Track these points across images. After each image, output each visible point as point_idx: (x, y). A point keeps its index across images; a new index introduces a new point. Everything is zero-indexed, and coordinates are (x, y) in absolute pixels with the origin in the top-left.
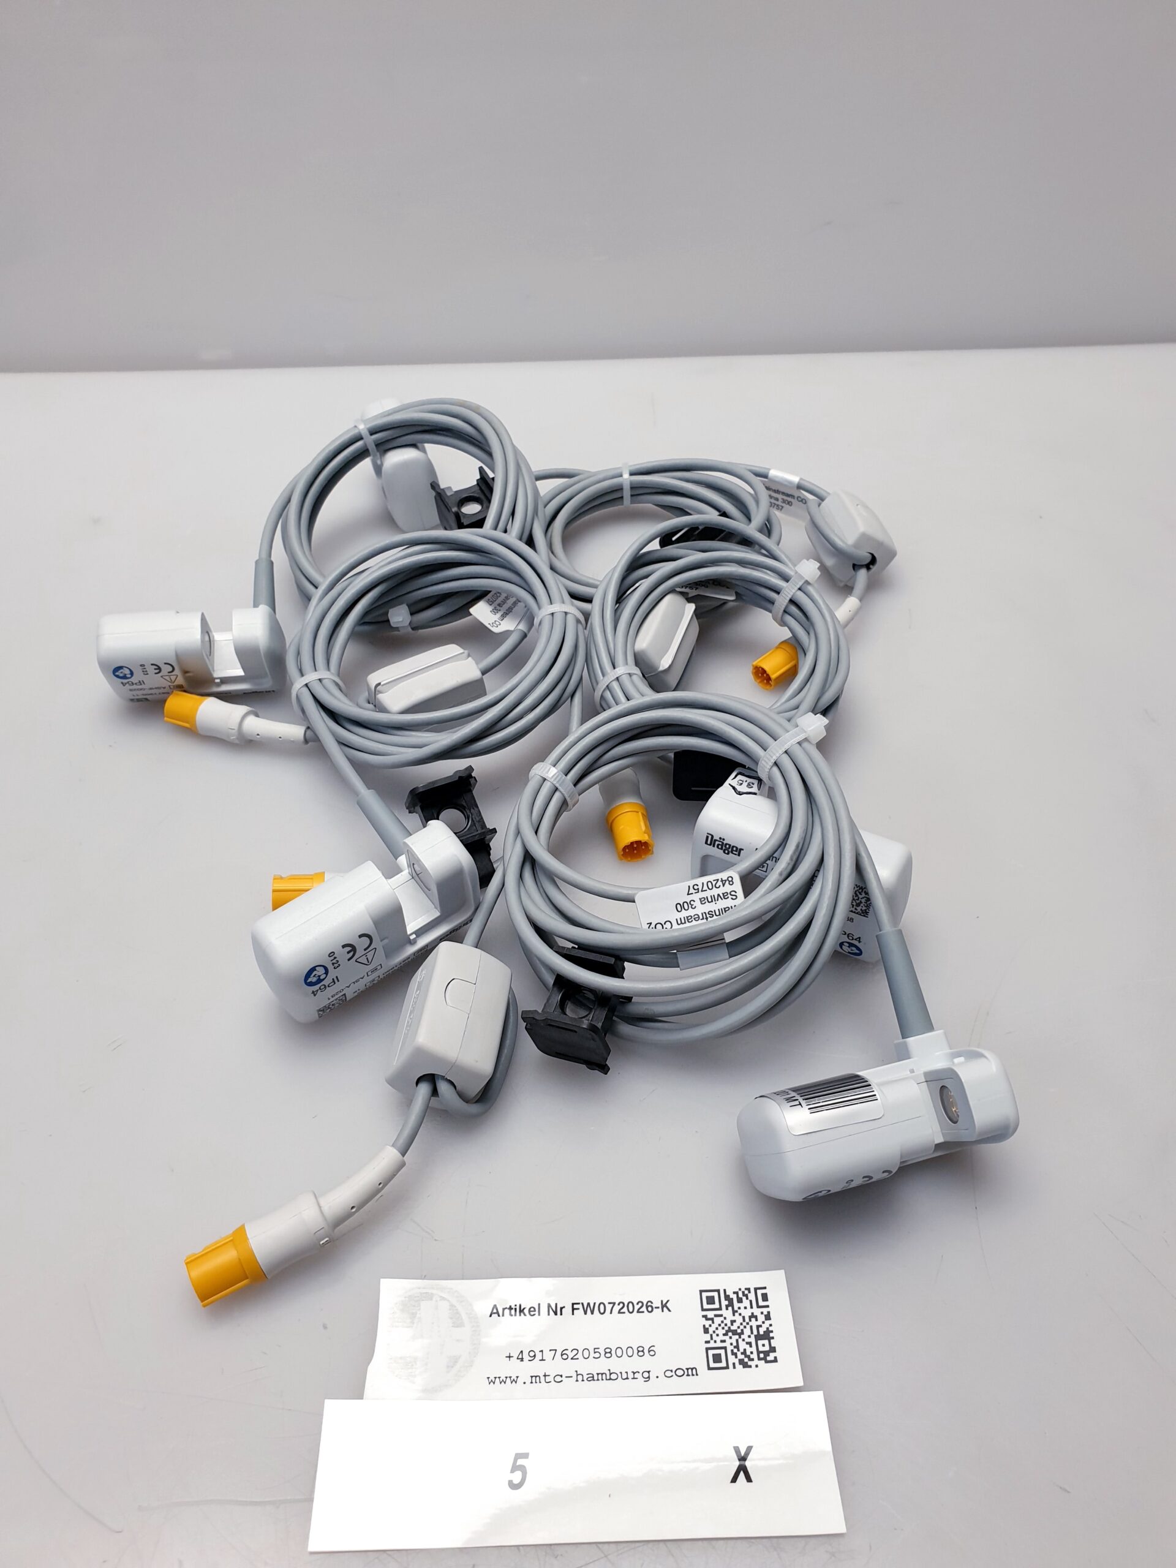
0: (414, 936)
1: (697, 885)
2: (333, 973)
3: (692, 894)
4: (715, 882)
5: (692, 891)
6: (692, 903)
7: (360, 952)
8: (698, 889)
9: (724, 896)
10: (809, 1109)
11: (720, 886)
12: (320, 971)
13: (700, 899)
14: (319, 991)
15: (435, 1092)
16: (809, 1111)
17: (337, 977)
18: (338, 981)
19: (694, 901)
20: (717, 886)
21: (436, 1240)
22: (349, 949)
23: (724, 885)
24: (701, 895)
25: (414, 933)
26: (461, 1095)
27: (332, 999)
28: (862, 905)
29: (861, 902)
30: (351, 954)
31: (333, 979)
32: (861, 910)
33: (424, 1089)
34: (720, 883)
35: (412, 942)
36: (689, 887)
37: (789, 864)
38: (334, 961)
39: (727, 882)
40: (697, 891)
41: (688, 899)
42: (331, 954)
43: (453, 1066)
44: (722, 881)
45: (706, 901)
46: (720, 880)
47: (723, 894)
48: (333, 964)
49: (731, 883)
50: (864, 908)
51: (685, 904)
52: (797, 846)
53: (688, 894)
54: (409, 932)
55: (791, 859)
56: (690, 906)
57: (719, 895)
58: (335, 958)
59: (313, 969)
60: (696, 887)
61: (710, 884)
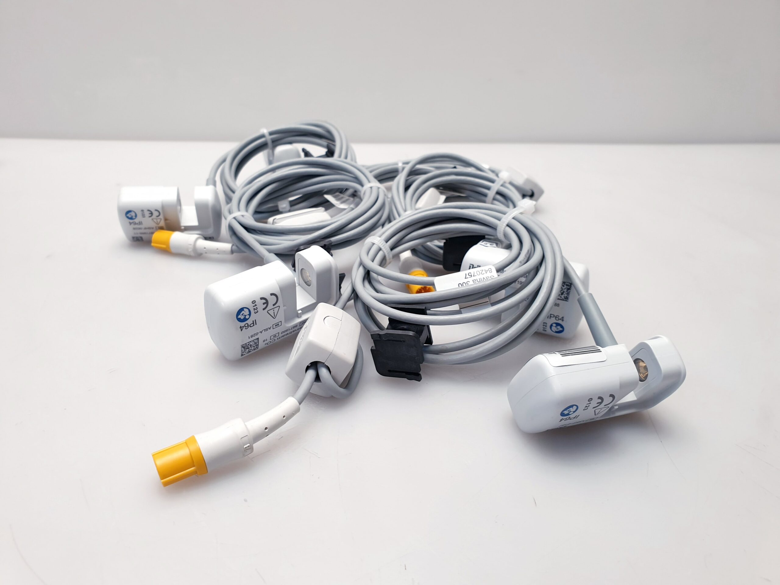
0: (300, 312)
1: (471, 273)
2: (253, 317)
3: (468, 278)
4: (482, 271)
5: (467, 276)
6: (468, 283)
7: (270, 306)
8: (471, 275)
9: (487, 279)
10: (561, 354)
11: (484, 274)
12: (246, 312)
13: (473, 280)
14: (244, 328)
15: (317, 378)
16: (561, 356)
17: (255, 320)
18: (256, 324)
19: (469, 282)
20: (483, 273)
21: (319, 458)
22: (264, 301)
23: (486, 273)
24: (473, 278)
25: (301, 310)
26: (334, 379)
27: (251, 339)
28: (564, 293)
29: (564, 292)
30: (265, 305)
31: (253, 321)
32: (564, 297)
33: (311, 373)
34: (484, 272)
35: (299, 316)
36: (466, 274)
37: (525, 258)
38: (255, 307)
39: (488, 271)
40: (470, 276)
41: (466, 281)
42: (254, 302)
43: (331, 355)
44: (485, 271)
45: (476, 281)
46: (484, 270)
47: (486, 277)
48: (254, 309)
49: (491, 271)
50: (566, 295)
51: (464, 284)
52: (528, 251)
53: (466, 278)
54: (298, 308)
55: (526, 256)
56: (467, 285)
57: (484, 278)
58: (256, 305)
59: (242, 309)
60: (470, 274)
61: (478, 272)
